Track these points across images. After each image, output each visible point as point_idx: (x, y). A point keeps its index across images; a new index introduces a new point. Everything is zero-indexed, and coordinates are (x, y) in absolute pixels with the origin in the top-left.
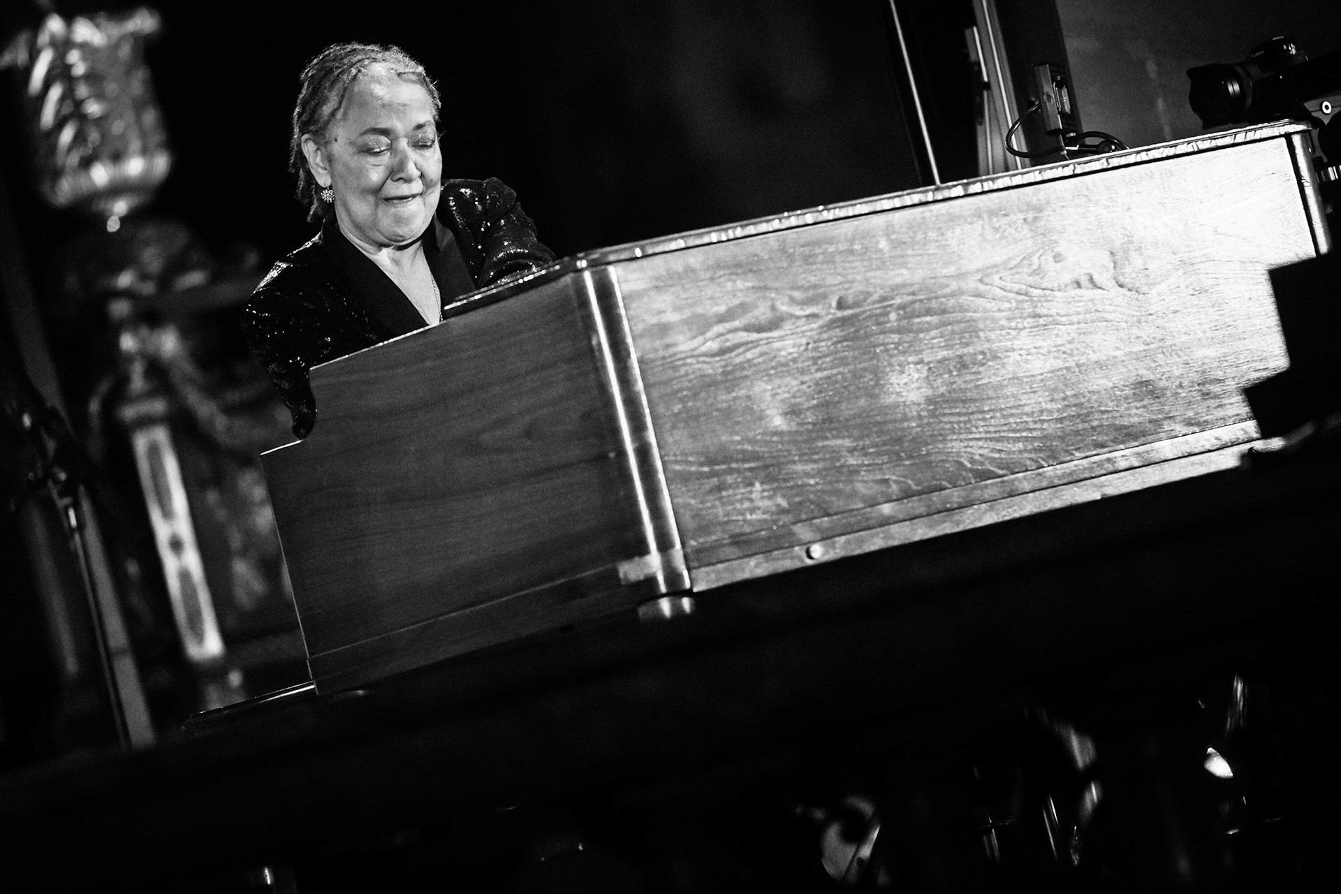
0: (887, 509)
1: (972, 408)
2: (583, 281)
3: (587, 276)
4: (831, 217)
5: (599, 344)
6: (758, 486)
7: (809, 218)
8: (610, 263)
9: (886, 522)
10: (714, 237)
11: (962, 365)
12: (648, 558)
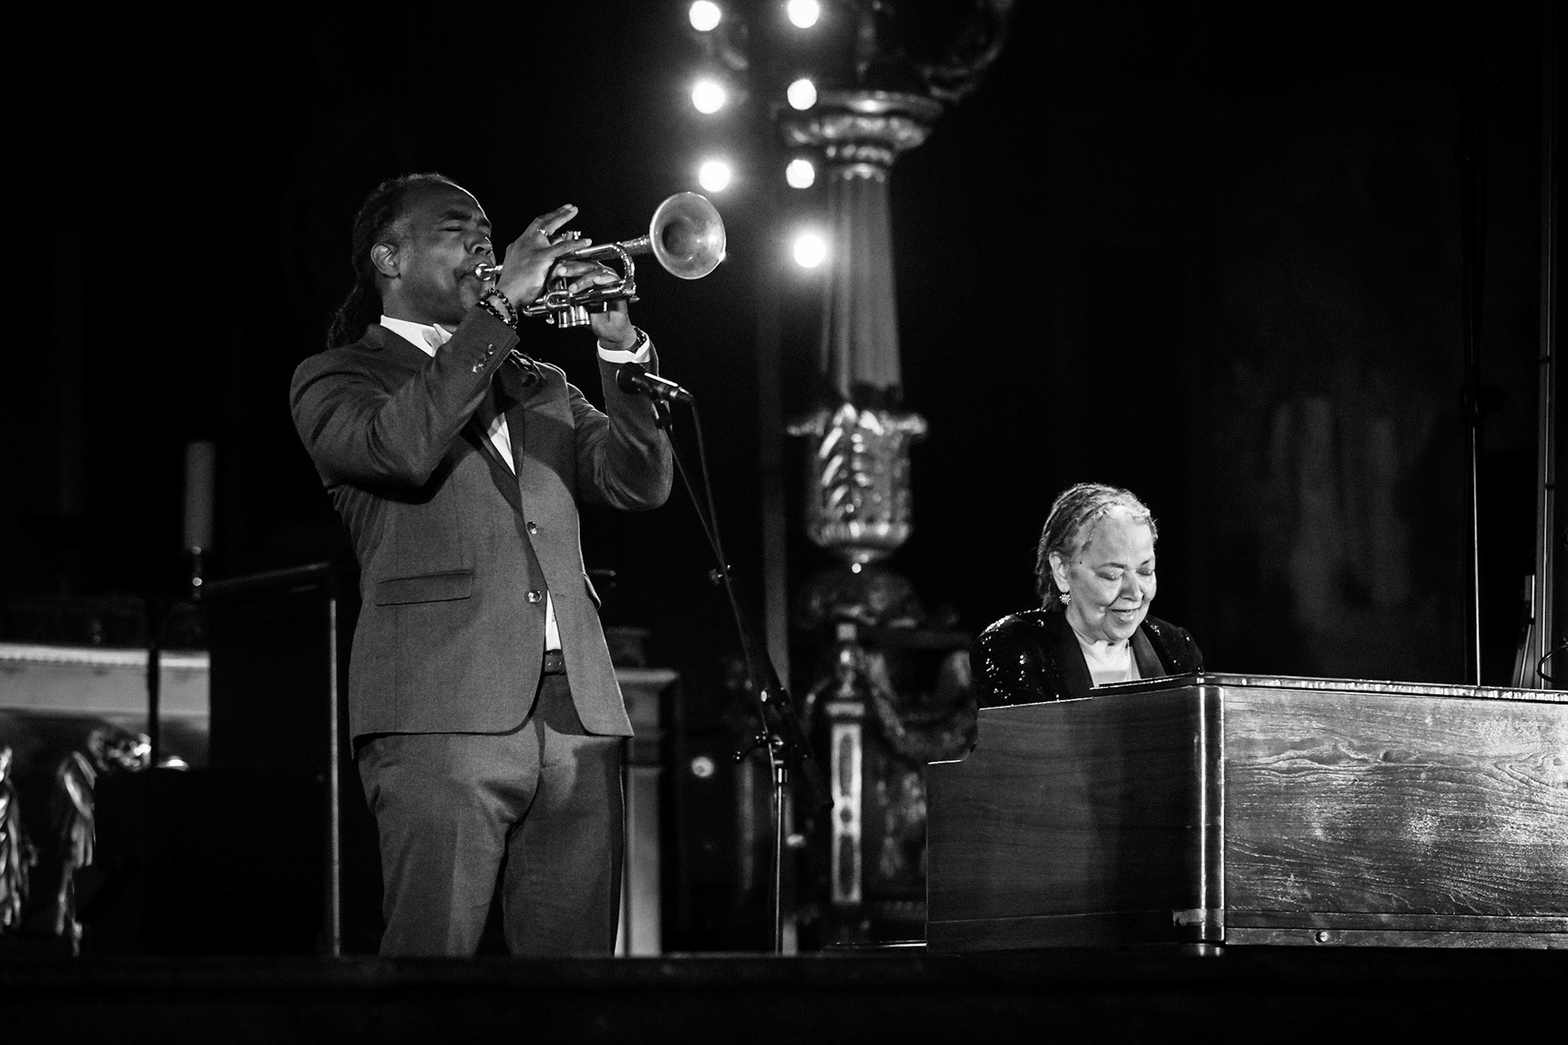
0: (1384, 917)
1: (1467, 858)
2: (1198, 693)
3: (1202, 690)
4: (1394, 690)
5: (1199, 743)
6: (1292, 876)
7: (1378, 688)
8: (1221, 685)
9: (1383, 927)
10: (1303, 684)
11: (1467, 824)
12: (1198, 910)
